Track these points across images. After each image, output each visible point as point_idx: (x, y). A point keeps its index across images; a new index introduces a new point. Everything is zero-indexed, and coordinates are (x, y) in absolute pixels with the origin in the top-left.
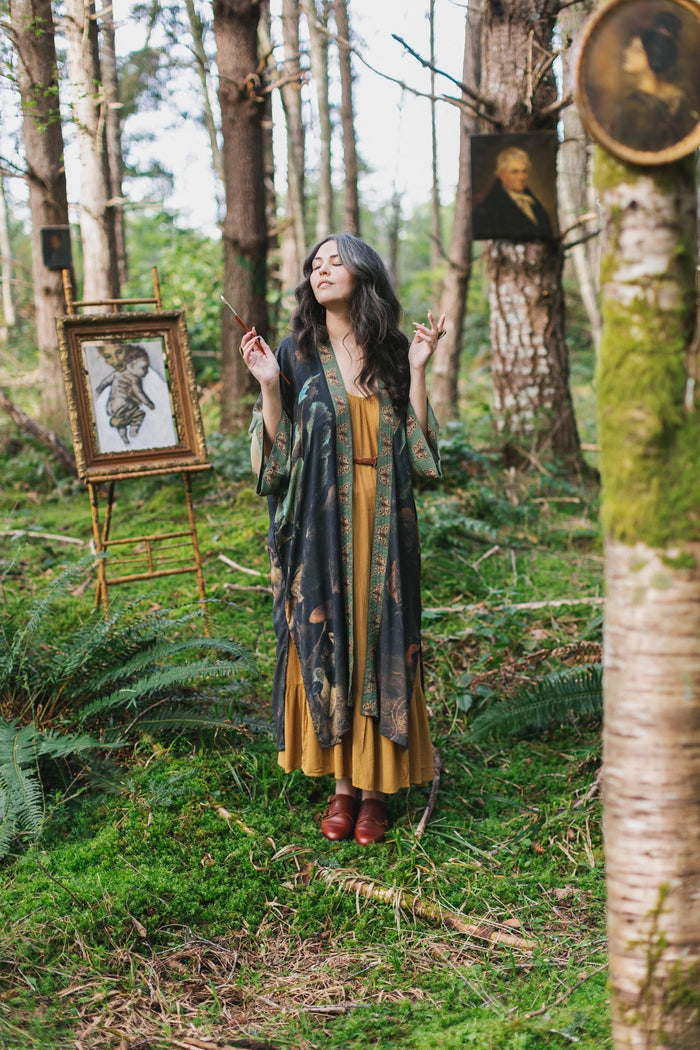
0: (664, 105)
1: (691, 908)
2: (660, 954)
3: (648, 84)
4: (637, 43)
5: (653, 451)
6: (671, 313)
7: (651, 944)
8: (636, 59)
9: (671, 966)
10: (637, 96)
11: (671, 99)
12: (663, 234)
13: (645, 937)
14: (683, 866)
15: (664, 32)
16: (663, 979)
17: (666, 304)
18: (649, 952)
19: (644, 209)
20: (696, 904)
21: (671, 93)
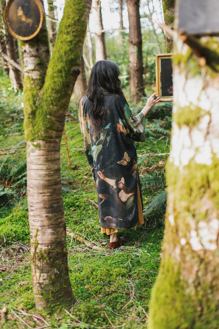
0: (28, 24)
1: (44, 235)
2: (37, 246)
3: (24, 19)
4: (20, 8)
5: (31, 116)
6: (36, 79)
7: (35, 243)
8: (20, 13)
9: (40, 249)
10: (21, 22)
11: (30, 23)
12: (32, 58)
13: (34, 242)
14: (41, 224)
15: (26, 4)
16: (38, 253)
17: (34, 77)
18: (35, 246)
19: (27, 52)
20: (45, 234)
21: (30, 21)
